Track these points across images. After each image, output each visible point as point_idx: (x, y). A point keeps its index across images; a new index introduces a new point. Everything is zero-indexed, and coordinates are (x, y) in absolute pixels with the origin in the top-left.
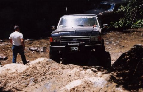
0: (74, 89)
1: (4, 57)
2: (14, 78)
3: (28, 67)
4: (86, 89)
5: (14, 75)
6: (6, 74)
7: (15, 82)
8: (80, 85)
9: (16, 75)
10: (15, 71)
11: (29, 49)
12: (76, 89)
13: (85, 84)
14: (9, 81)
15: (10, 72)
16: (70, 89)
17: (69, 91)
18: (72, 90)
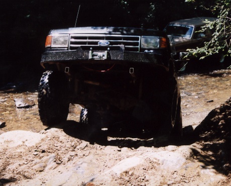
0: (126, 172)
1: (0, 123)
2: (20, 156)
3: (43, 136)
4: (149, 171)
5: (19, 150)
6: (5, 150)
7: (21, 164)
8: (139, 166)
9: (23, 150)
12: (130, 173)
13: (147, 165)
14: (11, 161)
16: (120, 172)
17: (119, 176)
18: (124, 174)
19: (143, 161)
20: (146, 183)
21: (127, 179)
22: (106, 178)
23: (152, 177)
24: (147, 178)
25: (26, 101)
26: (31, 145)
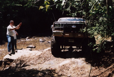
0: (64, 65)
1: (34, 46)
2: (34, 59)
3: (42, 52)
4: (71, 65)
5: (34, 57)
6: (29, 57)
7: (34, 61)
8: (68, 63)
9: (35, 57)
10: (35, 55)
11: (48, 42)
12: (65, 65)
14: (31, 60)
15: (31, 55)
16: (62, 65)
17: (61, 66)
18: (63, 66)
19: (70, 62)
20: (69, 69)
21: (63, 67)
22: (57, 67)
23: (71, 67)
24: (70, 67)
25: (43, 39)
26: (37, 55)
